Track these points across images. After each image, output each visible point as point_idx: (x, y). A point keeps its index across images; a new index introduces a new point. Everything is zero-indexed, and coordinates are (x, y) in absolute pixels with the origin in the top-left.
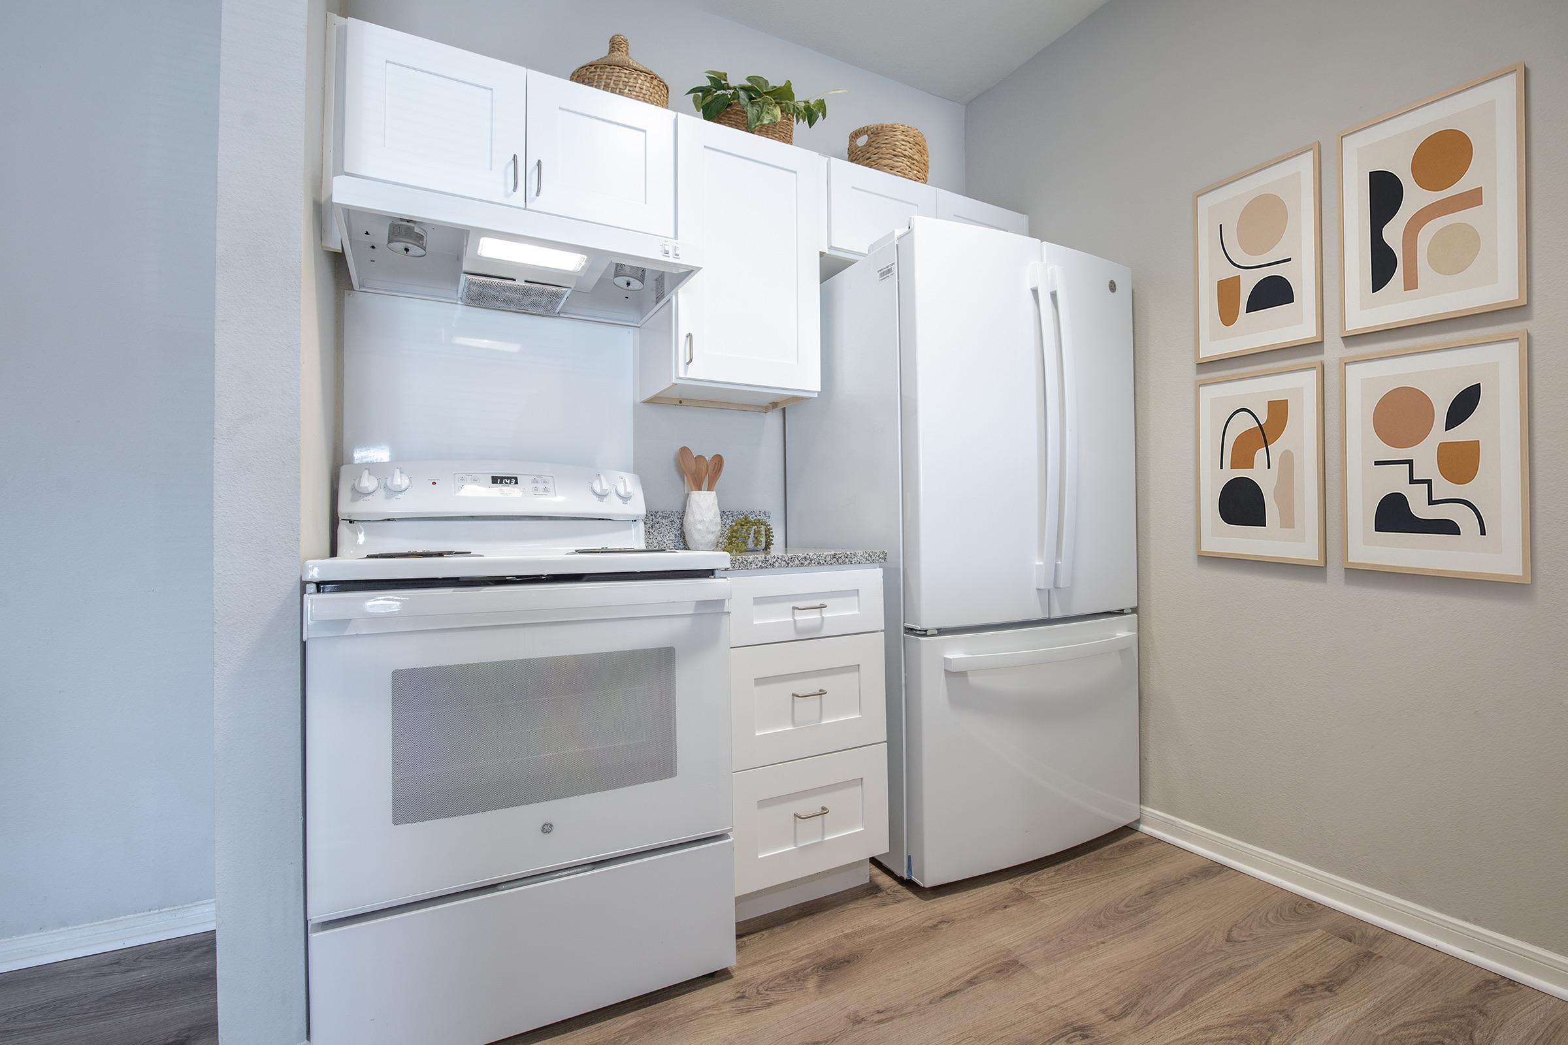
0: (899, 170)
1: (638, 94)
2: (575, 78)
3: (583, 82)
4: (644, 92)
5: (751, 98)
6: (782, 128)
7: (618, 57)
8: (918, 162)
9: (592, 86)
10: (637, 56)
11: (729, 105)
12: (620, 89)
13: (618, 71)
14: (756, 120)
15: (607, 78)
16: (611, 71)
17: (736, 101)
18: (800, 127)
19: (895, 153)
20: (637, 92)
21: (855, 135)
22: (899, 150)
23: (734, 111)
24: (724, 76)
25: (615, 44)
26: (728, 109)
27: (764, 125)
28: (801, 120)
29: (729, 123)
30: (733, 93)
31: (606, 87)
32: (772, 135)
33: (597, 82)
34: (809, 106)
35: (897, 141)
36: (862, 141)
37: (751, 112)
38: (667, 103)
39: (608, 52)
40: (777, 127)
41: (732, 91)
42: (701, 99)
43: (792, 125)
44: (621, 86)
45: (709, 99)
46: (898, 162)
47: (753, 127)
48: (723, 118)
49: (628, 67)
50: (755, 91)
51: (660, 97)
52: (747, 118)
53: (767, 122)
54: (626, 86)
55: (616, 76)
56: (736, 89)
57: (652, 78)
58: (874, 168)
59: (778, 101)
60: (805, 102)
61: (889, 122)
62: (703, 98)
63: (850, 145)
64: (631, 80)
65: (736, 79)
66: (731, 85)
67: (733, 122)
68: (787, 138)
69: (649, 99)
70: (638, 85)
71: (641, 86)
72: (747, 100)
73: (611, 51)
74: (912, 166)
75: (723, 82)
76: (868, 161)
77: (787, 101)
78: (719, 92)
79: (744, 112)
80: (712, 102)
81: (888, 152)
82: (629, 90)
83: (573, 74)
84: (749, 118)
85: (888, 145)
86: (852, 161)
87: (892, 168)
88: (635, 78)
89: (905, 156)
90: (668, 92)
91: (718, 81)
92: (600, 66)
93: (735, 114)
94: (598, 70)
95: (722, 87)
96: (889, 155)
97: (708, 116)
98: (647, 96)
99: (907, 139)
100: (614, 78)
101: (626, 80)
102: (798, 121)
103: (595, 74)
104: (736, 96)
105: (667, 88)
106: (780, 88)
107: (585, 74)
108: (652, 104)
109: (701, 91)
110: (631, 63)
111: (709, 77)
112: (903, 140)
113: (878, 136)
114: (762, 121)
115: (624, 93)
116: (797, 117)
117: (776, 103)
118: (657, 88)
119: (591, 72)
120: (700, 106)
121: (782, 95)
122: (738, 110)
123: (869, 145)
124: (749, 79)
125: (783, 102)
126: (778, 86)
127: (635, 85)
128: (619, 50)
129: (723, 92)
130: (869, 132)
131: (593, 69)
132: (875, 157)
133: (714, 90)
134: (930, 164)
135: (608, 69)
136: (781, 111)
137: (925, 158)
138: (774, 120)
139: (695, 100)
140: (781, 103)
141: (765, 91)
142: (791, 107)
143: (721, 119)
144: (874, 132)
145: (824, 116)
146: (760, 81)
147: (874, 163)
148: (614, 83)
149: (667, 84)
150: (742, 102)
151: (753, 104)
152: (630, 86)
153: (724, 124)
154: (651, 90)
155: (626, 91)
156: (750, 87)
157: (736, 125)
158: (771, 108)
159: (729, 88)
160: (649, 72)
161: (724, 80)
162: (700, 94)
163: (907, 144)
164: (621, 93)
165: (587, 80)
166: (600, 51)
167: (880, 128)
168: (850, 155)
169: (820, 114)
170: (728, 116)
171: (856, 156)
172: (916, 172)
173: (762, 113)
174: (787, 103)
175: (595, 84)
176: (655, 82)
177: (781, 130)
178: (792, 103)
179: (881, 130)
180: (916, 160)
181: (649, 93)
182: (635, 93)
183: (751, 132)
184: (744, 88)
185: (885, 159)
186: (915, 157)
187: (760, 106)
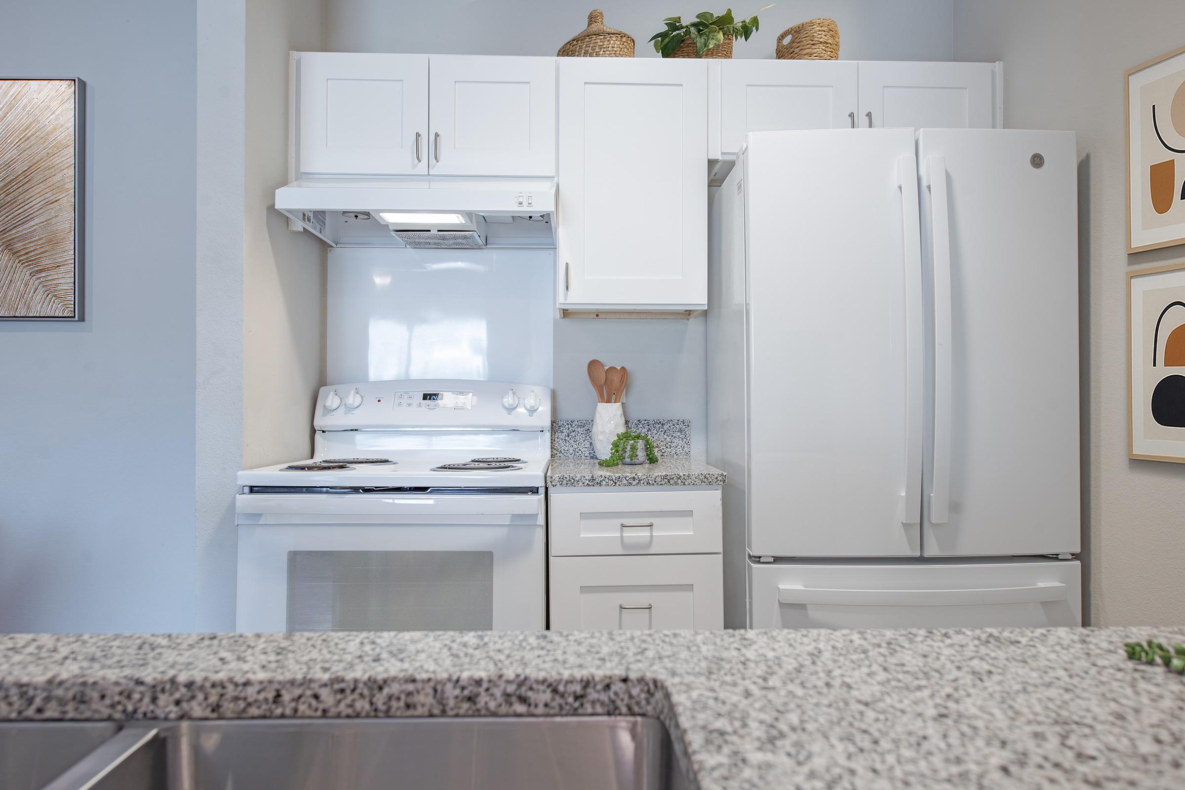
0: (816, 55)
1: (611, 53)
2: (561, 53)
3: (568, 55)
4: (615, 49)
5: (699, 31)
6: (724, 48)
7: (595, 27)
8: (831, 45)
9: (574, 56)
10: (609, 23)
11: (683, 41)
12: (597, 52)
13: (595, 38)
14: (703, 47)
15: (586, 47)
16: (590, 40)
17: (687, 37)
18: (739, 43)
19: (813, 42)
20: (610, 51)
21: (782, 37)
22: (816, 39)
23: (686, 44)
24: (678, 19)
25: (592, 18)
26: (681, 45)
27: (710, 49)
28: (739, 37)
29: (682, 55)
30: (686, 30)
31: (586, 54)
32: (716, 55)
33: (578, 52)
34: (745, 25)
35: (814, 33)
36: (787, 41)
37: (700, 41)
38: (634, 53)
39: (587, 26)
40: (720, 48)
41: (684, 30)
42: (660, 42)
43: (732, 43)
44: (597, 50)
45: (667, 40)
46: (815, 49)
47: (701, 53)
48: (678, 52)
49: (602, 33)
50: (704, 25)
51: (628, 50)
52: (696, 47)
53: (712, 46)
54: (601, 48)
55: (593, 43)
56: (688, 27)
57: (621, 36)
58: (796, 59)
59: (721, 27)
60: (742, 22)
61: (808, 20)
62: (662, 41)
63: (778, 46)
64: (605, 43)
65: (688, 19)
66: (684, 25)
67: (686, 54)
68: (728, 55)
69: (619, 54)
70: (610, 45)
71: (613, 46)
72: (697, 33)
73: (589, 24)
74: (826, 49)
75: (677, 24)
76: (792, 55)
77: (728, 25)
78: (674, 33)
79: (694, 43)
80: (669, 42)
81: (807, 43)
82: (604, 51)
83: (559, 51)
84: (698, 47)
85: (808, 38)
86: (779, 58)
87: (810, 55)
88: (609, 41)
89: (821, 43)
90: (634, 44)
91: (674, 25)
92: (580, 39)
93: (688, 46)
94: (579, 42)
95: (678, 29)
96: (809, 46)
97: (665, 55)
98: (618, 52)
99: (823, 28)
100: (592, 45)
101: (601, 44)
102: (736, 38)
103: (576, 46)
104: (688, 32)
105: (633, 41)
106: (723, 16)
107: (570, 48)
108: (622, 57)
109: (660, 36)
110: (605, 30)
111: (666, 24)
112: (820, 31)
113: (800, 33)
114: (708, 46)
115: (599, 54)
116: (736, 36)
117: (719, 29)
118: (625, 44)
119: (574, 45)
120: (659, 48)
121: (724, 22)
122: (689, 43)
123: (792, 42)
124: (698, 17)
125: (725, 27)
126: (721, 15)
127: (608, 46)
128: (596, 22)
129: (678, 32)
130: (793, 32)
131: (575, 42)
132: (797, 50)
133: (671, 32)
134: (840, 44)
135: (587, 40)
136: (724, 35)
137: (837, 40)
138: (718, 43)
139: (656, 45)
140: (724, 28)
141: (711, 22)
142: (732, 29)
143: (676, 54)
144: (797, 32)
145: (757, 29)
146: (707, 15)
147: (796, 55)
148: (591, 49)
149: (634, 38)
150: (693, 36)
151: (701, 35)
152: (604, 48)
153: (678, 57)
154: (621, 46)
155: (601, 53)
156: (699, 22)
157: (687, 56)
158: (716, 34)
159: (683, 28)
160: (619, 33)
161: (679, 23)
162: (660, 39)
163: (823, 32)
164: (598, 55)
165: (570, 53)
166: (580, 27)
167: (801, 26)
168: (777, 54)
169: (754, 28)
170: (681, 50)
171: (782, 53)
172: (829, 53)
173: (708, 40)
174: (728, 27)
175: (577, 54)
176: (624, 39)
177: (723, 49)
178: (732, 26)
179: (802, 27)
180: (830, 44)
181: (620, 49)
182: (608, 52)
183: (700, 58)
184: (694, 25)
185: (805, 49)
186: (829, 41)
187: (707, 35)
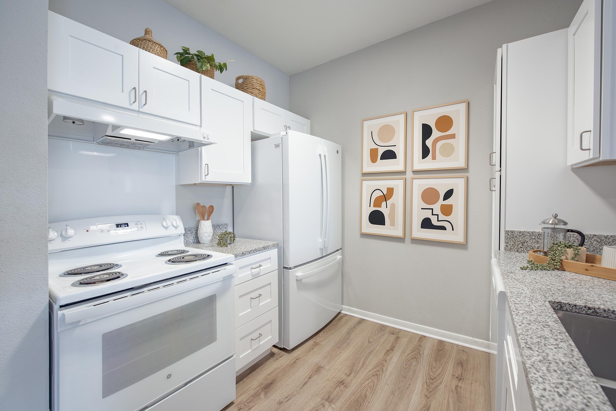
0: (254, 94)
1: (156, 52)
2: (132, 43)
3: (135, 45)
4: (158, 52)
5: (198, 59)
6: (210, 72)
7: (148, 37)
8: (262, 92)
9: (138, 47)
10: (155, 37)
11: (190, 61)
12: (149, 49)
13: (148, 42)
14: (200, 68)
15: (144, 45)
16: (145, 42)
17: (193, 60)
18: (217, 73)
19: (253, 87)
20: (155, 51)
21: (238, 79)
22: (255, 86)
23: (192, 63)
24: (188, 49)
25: (147, 32)
26: (190, 62)
27: (203, 70)
28: (217, 70)
29: (190, 68)
30: (192, 56)
31: (143, 48)
32: (206, 75)
33: (140, 46)
34: (220, 65)
35: (254, 83)
36: (241, 81)
37: (199, 65)
38: (167, 57)
39: (144, 34)
40: (208, 72)
41: (191, 56)
42: (179, 57)
43: (214, 72)
44: (149, 48)
45: (183, 57)
46: (254, 91)
47: (199, 70)
48: (188, 66)
49: (151, 41)
50: (200, 56)
51: (164, 54)
52: (197, 66)
53: (205, 69)
54: (151, 48)
55: (147, 44)
56: (193, 55)
57: (161, 47)
58: (245, 92)
59: (209, 61)
60: (219, 63)
61: (251, 75)
62: (180, 57)
63: (236, 82)
64: (153, 47)
65: (193, 51)
66: (191, 53)
67: (192, 68)
68: (212, 77)
69: (160, 55)
70: (155, 49)
71: (157, 49)
72: (197, 60)
73: (145, 34)
74: (259, 93)
75: (188, 52)
76: (243, 89)
77: (212, 62)
78: (186, 55)
79: (196, 64)
80: (184, 59)
81: (250, 86)
82: (152, 50)
83: (131, 42)
84: (198, 67)
85: (250, 84)
86: (237, 88)
87: (252, 93)
88: (155, 46)
89: (257, 89)
90: (167, 53)
91: (186, 51)
92: (141, 40)
93: (192, 65)
94: (141, 41)
95: (188, 54)
96: (251, 88)
97: (182, 65)
98: (159, 54)
99: (258, 82)
100: (146, 45)
101: (151, 46)
102: (216, 70)
103: (139, 42)
104: (192, 58)
105: (167, 51)
106: (209, 57)
107: (135, 42)
108: (161, 57)
109: (180, 54)
110: (153, 40)
111: (182, 49)
112: (256, 83)
113: (247, 80)
114: (203, 69)
115: (150, 51)
116: (216, 68)
117: (208, 62)
118: (163, 51)
119: (138, 42)
120: (179, 60)
121: (210, 59)
122: (193, 63)
123: (243, 83)
124: (198, 51)
125: (211, 62)
126: (209, 55)
127: (154, 49)
128: (148, 34)
129: (188, 55)
130: (243, 78)
131: (138, 40)
132: (245, 88)
133: (184, 54)
134: (266, 93)
135: (144, 41)
136: (210, 66)
137: (265, 91)
138: (207, 69)
139: (177, 57)
140: (210, 62)
141: (204, 57)
142: (214, 64)
143: (187, 66)
144: (246, 78)
145: (226, 69)
146: (202, 53)
147: (245, 90)
148: (146, 47)
149: (166, 50)
150: (195, 60)
151: (199, 62)
152: (152, 49)
153: (188, 68)
154: (161, 51)
155: (151, 51)
156: (198, 55)
157: (193, 69)
158: (206, 64)
159: (190, 54)
160: (160, 44)
161: (188, 51)
162: (179, 55)
163: (258, 84)
164: (149, 51)
165: (136, 45)
166: (141, 34)
167: (247, 77)
168: (236, 86)
169: (225, 69)
170: (190, 65)
171: (238, 87)
172: (261, 96)
173: (203, 65)
174: (212, 63)
175: (139, 46)
176: (162, 48)
177: (210, 73)
178: (214, 63)
179: (248, 77)
180: (261, 91)
181: (160, 53)
182: (154, 52)
183: (199, 73)
184: (196, 55)
185: (249, 89)
186: (261, 90)
187: (202, 63)
